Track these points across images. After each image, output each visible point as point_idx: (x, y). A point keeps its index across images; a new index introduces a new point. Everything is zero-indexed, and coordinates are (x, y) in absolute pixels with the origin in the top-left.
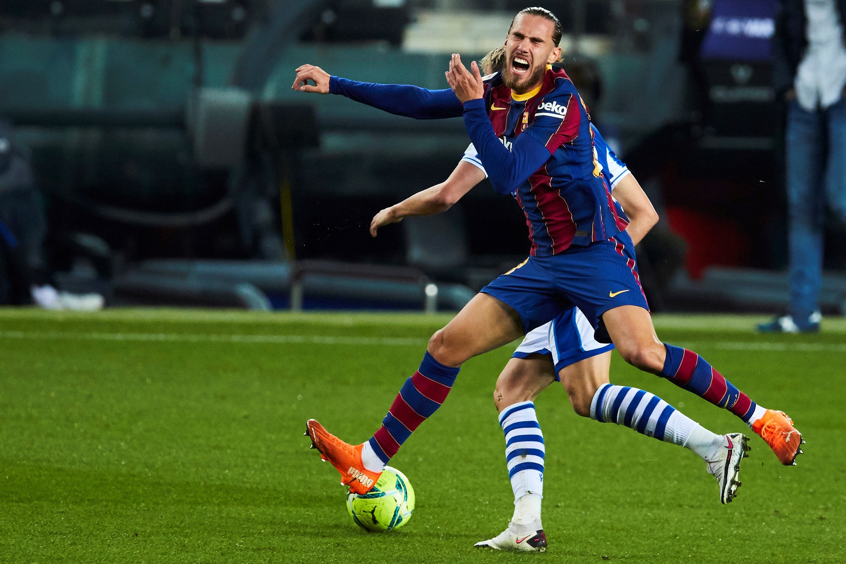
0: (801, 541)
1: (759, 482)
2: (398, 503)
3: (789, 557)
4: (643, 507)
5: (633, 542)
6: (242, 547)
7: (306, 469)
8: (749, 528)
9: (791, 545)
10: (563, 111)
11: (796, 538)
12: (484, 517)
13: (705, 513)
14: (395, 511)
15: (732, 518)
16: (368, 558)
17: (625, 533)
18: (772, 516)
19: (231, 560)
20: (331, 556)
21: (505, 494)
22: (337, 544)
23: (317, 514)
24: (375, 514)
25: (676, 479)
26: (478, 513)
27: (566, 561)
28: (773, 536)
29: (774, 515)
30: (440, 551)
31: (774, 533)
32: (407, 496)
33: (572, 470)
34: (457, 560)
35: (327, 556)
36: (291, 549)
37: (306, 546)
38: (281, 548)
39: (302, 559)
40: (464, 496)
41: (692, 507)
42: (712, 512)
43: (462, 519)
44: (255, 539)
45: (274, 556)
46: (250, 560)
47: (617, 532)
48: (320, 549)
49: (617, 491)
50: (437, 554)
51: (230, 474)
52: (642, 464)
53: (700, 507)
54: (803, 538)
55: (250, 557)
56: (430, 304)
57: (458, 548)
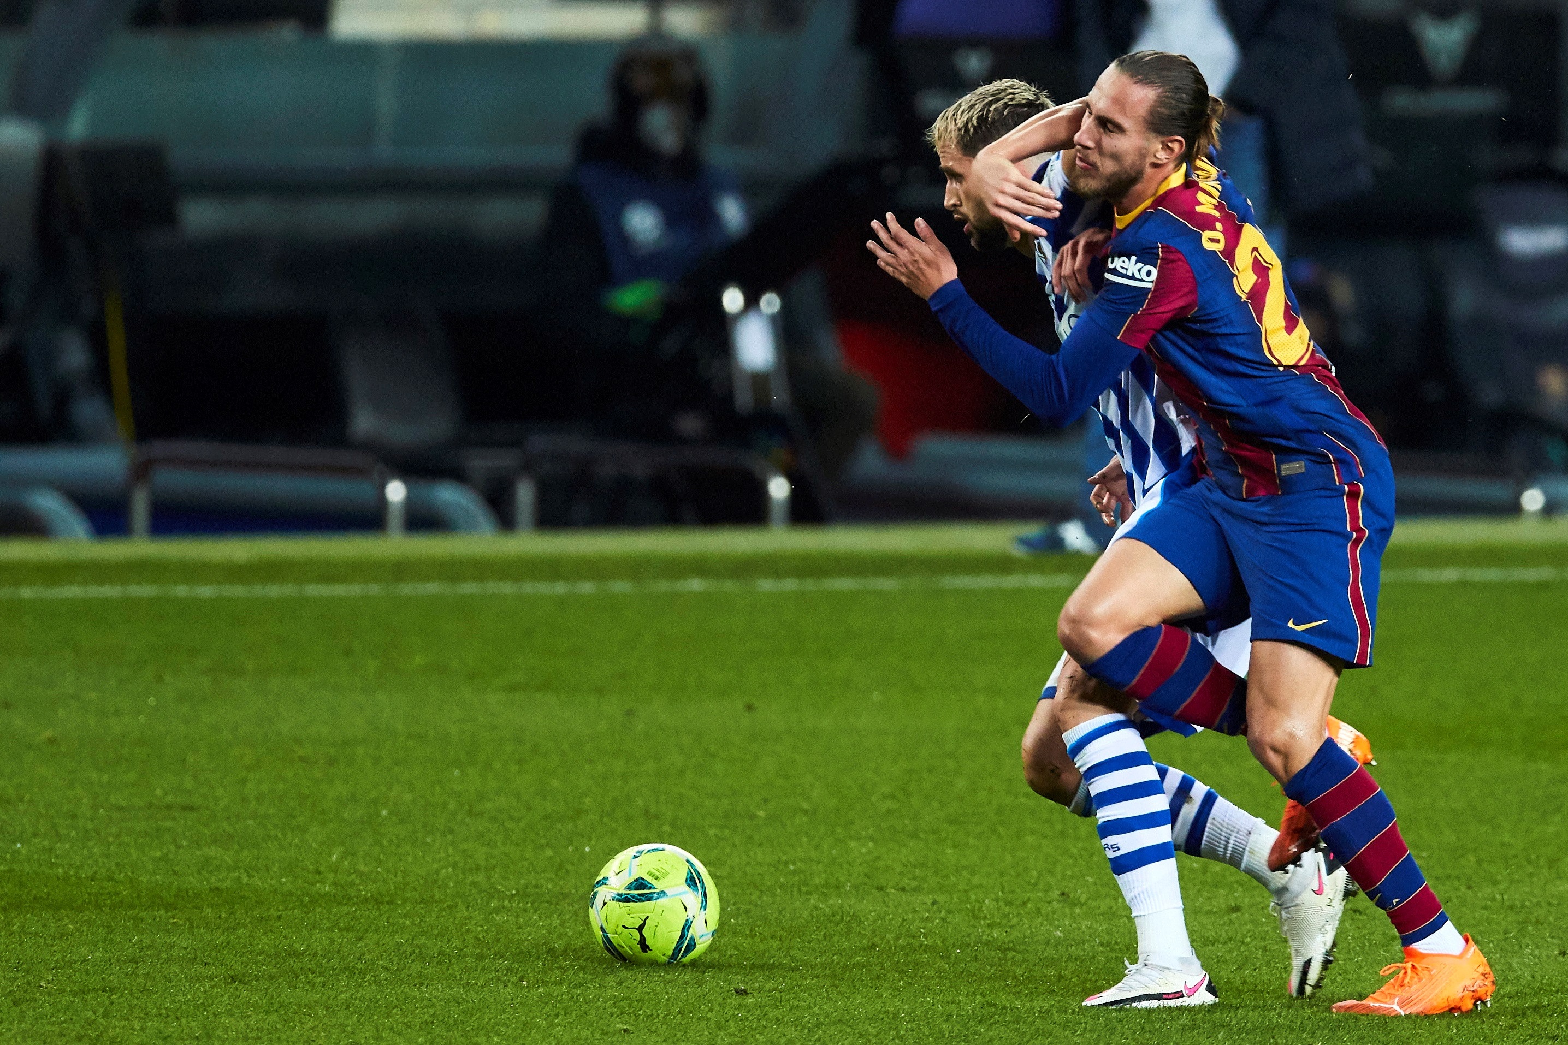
0: (1112, 950)
1: (1030, 839)
2: (690, 913)
3: (1091, 980)
4: (808, 893)
5: (793, 958)
6: (52, 988)
7: (167, 838)
8: (1011, 927)
9: (1094, 957)
10: (1149, 274)
11: (1101, 944)
12: (507, 920)
13: (929, 902)
14: (684, 928)
15: (980, 909)
16: (290, 1003)
17: (778, 942)
18: (1055, 905)
19: (31, 1013)
20: (220, 1001)
21: (547, 875)
22: (232, 977)
23: (192, 923)
24: (644, 932)
25: (871, 838)
26: (497, 911)
27: (668, 1000)
28: (1059, 942)
29: (1059, 902)
30: (427, 987)
31: (1060, 935)
32: (706, 902)
33: (673, 825)
34: (459, 1003)
35: (213, 1001)
36: (145, 989)
37: (174, 984)
38: (125, 989)
39: (166, 1008)
40: (468, 881)
41: (903, 889)
42: (941, 898)
43: (466, 924)
44: (76, 972)
45: (112, 1003)
46: (67, 1013)
47: (761, 941)
48: (198, 989)
49: (760, 864)
50: (422, 992)
51: (24, 851)
52: (805, 812)
53: (916, 890)
54: (1116, 943)
55: (67, 1009)
56: (395, 518)
57: (461, 979)
